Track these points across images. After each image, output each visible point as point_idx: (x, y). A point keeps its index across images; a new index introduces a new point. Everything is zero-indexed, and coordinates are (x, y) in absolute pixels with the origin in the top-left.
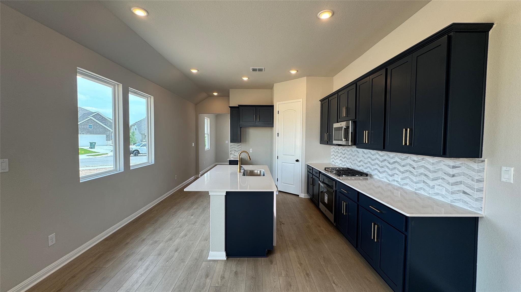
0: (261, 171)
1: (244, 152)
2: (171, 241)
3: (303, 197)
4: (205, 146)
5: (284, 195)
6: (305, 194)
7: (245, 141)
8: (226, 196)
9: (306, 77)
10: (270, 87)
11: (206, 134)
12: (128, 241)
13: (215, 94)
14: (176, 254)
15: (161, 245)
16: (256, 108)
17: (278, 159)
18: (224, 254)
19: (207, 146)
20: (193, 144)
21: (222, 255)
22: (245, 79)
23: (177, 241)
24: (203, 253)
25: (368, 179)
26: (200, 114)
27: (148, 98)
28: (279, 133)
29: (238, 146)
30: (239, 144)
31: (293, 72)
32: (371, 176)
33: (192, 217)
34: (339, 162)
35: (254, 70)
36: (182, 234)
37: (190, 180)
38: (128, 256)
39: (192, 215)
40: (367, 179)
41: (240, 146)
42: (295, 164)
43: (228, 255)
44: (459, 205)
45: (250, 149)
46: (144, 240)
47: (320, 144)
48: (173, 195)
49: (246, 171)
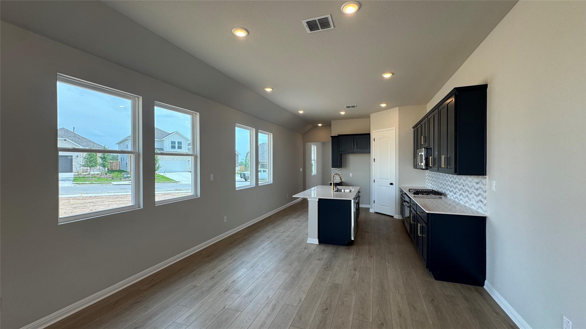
0: (352, 190)
1: (336, 174)
2: (284, 233)
3: (397, 218)
4: (311, 172)
5: (380, 216)
6: (399, 215)
7: (345, 167)
8: (318, 202)
9: (398, 107)
10: (367, 117)
11: (313, 160)
12: (259, 230)
13: (320, 125)
14: (288, 238)
15: (278, 234)
16: (354, 136)
17: (374, 182)
18: (317, 240)
19: (314, 171)
20: (300, 169)
21: (316, 241)
22: (343, 113)
23: (288, 233)
24: (304, 240)
25: (443, 198)
26: (307, 143)
27: (269, 135)
28: (375, 158)
29: (339, 171)
30: (340, 169)
31: (383, 105)
32: (445, 195)
33: (299, 223)
34: (431, 185)
35: (347, 107)
36: (292, 230)
37: (298, 200)
38: (260, 236)
39: (299, 222)
40: (441, 198)
41: (341, 171)
42: (389, 187)
43: (320, 242)
44: (480, 210)
45: (350, 174)
46: (268, 230)
47: (414, 168)
48: (285, 209)
49: (339, 190)
